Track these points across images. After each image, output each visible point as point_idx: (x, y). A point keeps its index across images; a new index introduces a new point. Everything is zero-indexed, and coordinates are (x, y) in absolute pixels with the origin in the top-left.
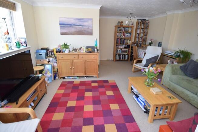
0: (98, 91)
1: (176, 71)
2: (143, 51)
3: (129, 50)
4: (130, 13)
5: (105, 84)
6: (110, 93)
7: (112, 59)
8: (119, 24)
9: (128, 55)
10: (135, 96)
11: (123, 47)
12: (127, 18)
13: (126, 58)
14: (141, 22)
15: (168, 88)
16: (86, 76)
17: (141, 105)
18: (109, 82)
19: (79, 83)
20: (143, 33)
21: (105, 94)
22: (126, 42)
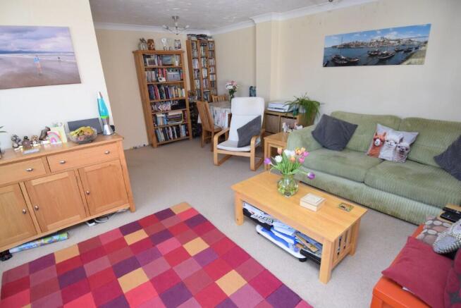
0: (157, 255)
1: (308, 143)
2: (223, 110)
3: (183, 111)
4: (173, 17)
5: (167, 223)
6: (196, 246)
7: (147, 143)
8: (144, 47)
9: (186, 125)
10: (262, 228)
11: (169, 106)
12: (167, 28)
13: (183, 134)
14: (196, 42)
15: (301, 182)
16: (91, 221)
17: (288, 247)
18: (177, 212)
19: (77, 253)
20: (207, 68)
21: (186, 255)
22: (173, 92)
